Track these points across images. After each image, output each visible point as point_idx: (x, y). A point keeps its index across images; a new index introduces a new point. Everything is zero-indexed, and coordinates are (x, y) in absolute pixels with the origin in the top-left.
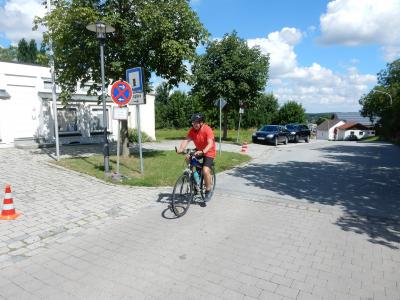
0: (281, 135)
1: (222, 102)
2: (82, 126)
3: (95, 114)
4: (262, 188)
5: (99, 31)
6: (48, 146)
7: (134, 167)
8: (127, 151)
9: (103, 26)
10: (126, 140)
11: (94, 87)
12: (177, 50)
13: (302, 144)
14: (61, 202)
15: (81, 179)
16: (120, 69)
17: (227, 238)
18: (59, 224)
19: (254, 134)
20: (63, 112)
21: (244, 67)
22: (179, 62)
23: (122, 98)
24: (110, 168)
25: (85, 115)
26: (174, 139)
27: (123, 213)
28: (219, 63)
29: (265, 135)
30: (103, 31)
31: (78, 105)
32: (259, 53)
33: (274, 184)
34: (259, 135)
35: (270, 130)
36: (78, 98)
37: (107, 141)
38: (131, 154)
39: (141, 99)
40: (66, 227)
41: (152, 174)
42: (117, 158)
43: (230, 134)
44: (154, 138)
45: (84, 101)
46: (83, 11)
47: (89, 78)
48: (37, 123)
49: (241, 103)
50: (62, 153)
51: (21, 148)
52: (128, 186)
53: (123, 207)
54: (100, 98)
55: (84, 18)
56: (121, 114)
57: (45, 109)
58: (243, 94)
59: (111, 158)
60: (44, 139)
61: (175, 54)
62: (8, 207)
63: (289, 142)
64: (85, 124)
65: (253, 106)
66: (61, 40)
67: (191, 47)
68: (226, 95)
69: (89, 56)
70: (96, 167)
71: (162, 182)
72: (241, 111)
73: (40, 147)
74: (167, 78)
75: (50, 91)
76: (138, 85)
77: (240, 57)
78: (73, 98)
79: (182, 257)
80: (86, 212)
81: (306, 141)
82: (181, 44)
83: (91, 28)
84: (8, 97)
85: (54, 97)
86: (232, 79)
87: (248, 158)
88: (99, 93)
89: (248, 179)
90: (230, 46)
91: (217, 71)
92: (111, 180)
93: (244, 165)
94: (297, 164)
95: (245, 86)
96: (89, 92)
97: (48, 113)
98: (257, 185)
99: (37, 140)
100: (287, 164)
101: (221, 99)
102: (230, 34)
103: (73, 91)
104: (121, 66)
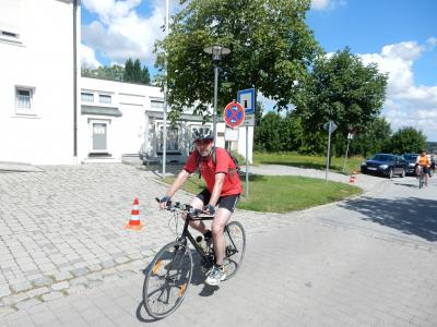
0: (397, 166)
1: (332, 126)
2: (182, 145)
4: (382, 224)
5: (215, 53)
6: (151, 164)
9: (219, 48)
12: (291, 71)
16: (230, 90)
17: (353, 273)
19: (364, 164)
21: (355, 87)
22: (291, 83)
25: (186, 134)
26: (270, 163)
28: (327, 82)
29: (377, 165)
30: (219, 53)
31: (180, 125)
32: (375, 72)
33: (395, 222)
34: (369, 164)
35: (384, 159)
36: (183, 117)
39: (251, 121)
41: (257, 198)
43: (336, 162)
44: (251, 162)
45: (186, 121)
47: (196, 99)
48: (142, 141)
49: (350, 127)
51: (128, 164)
54: (205, 117)
55: (200, 40)
57: (150, 127)
58: (353, 118)
60: (147, 157)
61: (289, 75)
62: (135, 218)
63: (407, 175)
64: (186, 143)
65: (364, 132)
68: (334, 118)
71: (269, 207)
72: (350, 136)
73: (145, 164)
74: (276, 99)
75: (162, 110)
76: (249, 106)
77: (353, 76)
79: (308, 285)
82: (295, 64)
83: (208, 50)
84: (120, 115)
85: (165, 116)
86: (342, 100)
87: (359, 190)
88: (205, 113)
89: (364, 213)
90: (341, 63)
91: (325, 92)
93: (355, 197)
94: (421, 201)
95: (357, 109)
97: (153, 131)
98: (375, 220)
99: (141, 157)
100: (408, 200)
101: (331, 122)
102: (342, 51)
103: (181, 110)
104: (231, 87)
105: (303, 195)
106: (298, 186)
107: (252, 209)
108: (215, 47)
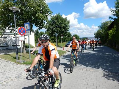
1: (57, 34)
2: (9, 43)
3: (14, 39)
5: (13, 10)
7: (27, 57)
9: (15, 8)
10: (25, 48)
11: (13, 30)
15: (7, 63)
16: (22, 23)
19: (66, 44)
20: (2, 39)
21: (62, 24)
22: (42, 21)
23: (22, 33)
24: (19, 58)
25: (11, 39)
27: (22, 77)
30: (15, 10)
32: (67, 20)
36: (8, 34)
37: (17, 49)
38: (26, 52)
39: (29, 34)
42: (21, 54)
43: (59, 44)
44: (34, 46)
45: (10, 35)
46: (8, 3)
47: (11, 27)
49: (62, 35)
52: (25, 65)
53: (23, 74)
54: (15, 33)
55: (8, 5)
58: (62, 32)
59: (19, 54)
61: (41, 18)
64: (11, 43)
67: (46, 16)
68: (57, 32)
70: (13, 58)
72: (62, 37)
74: (39, 26)
76: (28, 28)
77: (61, 21)
78: (5, 34)
80: (7, 78)
82: (43, 15)
86: (59, 27)
87: (65, 52)
91: (54, 25)
92: (19, 63)
95: (63, 30)
96: (11, 31)
102: (58, 14)
103: (5, 31)
104: (22, 22)
108: (13, 8)
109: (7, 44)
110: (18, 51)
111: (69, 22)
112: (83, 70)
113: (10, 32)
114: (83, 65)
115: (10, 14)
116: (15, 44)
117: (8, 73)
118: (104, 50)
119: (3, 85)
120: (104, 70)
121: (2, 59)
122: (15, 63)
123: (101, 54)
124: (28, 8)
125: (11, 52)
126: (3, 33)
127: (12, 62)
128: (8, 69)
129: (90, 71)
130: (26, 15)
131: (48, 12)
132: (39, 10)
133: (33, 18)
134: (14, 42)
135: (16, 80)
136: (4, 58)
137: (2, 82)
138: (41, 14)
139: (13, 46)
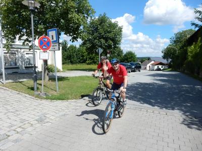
0: (128, 68)
1: (101, 51)
2: (19, 63)
3: (27, 56)
5: (30, 5)
7: (52, 87)
8: (47, 78)
9: (33, 2)
10: (47, 72)
11: (27, 40)
12: (78, 19)
13: (137, 72)
14: (5, 114)
15: (19, 96)
16: (43, 30)
18: (2, 132)
20: (8, 55)
21: (109, 32)
23: (45, 46)
24: (38, 88)
25: (22, 57)
27: (47, 120)
28: (96, 30)
30: (33, 5)
31: (17, 51)
32: (117, 25)
36: (17, 47)
37: (36, 73)
38: (50, 79)
39: (57, 47)
40: (8, 134)
41: (63, 91)
42: (42, 82)
44: (62, 70)
45: (21, 49)
47: (23, 35)
49: (108, 51)
50: (7, 79)
52: (49, 100)
53: (47, 116)
56: (45, 56)
58: (109, 47)
59: (38, 82)
61: (77, 22)
64: (22, 62)
65: (114, 53)
66: (5, 11)
69: (24, 21)
70: (29, 88)
72: (108, 55)
76: (55, 39)
77: (108, 27)
78: (13, 46)
80: (22, 121)
81: (139, 71)
83: (25, 3)
85: (2, 46)
86: (104, 38)
88: (30, 44)
90: (102, 20)
91: (96, 34)
92: (38, 96)
95: (111, 42)
96: (24, 43)
100: (137, 84)
101: (100, 48)
102: (102, 15)
103: (13, 42)
104: (44, 28)
105: (89, 87)
106: (86, 82)
107: (60, 99)
108: (30, 1)
109: (16, 64)
110: (36, 76)
111: (120, 29)
112: (147, 111)
113: (22, 44)
114: (147, 103)
115: (24, 13)
116: (29, 64)
117: (24, 114)
118: (178, 80)
119: (18, 133)
120: (182, 113)
121: (10, 90)
122: (33, 97)
123: (174, 86)
124: (53, 3)
125: (24, 78)
126: (11, 45)
127: (26, 95)
128: (22, 106)
129: (159, 113)
130: (51, 16)
131: (88, 11)
132: (74, 8)
133: (62, 20)
134: (28, 61)
135: (38, 125)
136: (13, 88)
137: (16, 127)
138: (76, 15)
139: (25, 67)
